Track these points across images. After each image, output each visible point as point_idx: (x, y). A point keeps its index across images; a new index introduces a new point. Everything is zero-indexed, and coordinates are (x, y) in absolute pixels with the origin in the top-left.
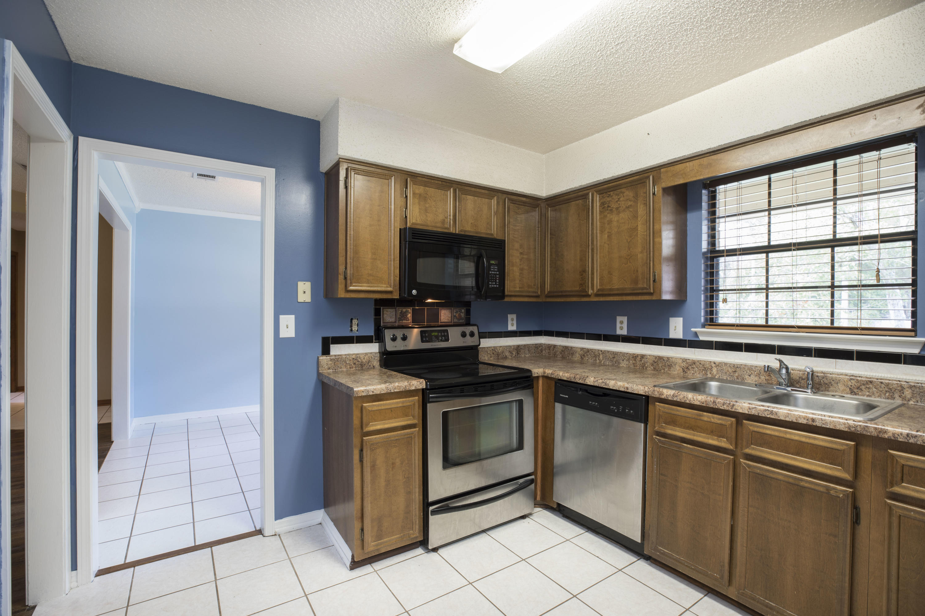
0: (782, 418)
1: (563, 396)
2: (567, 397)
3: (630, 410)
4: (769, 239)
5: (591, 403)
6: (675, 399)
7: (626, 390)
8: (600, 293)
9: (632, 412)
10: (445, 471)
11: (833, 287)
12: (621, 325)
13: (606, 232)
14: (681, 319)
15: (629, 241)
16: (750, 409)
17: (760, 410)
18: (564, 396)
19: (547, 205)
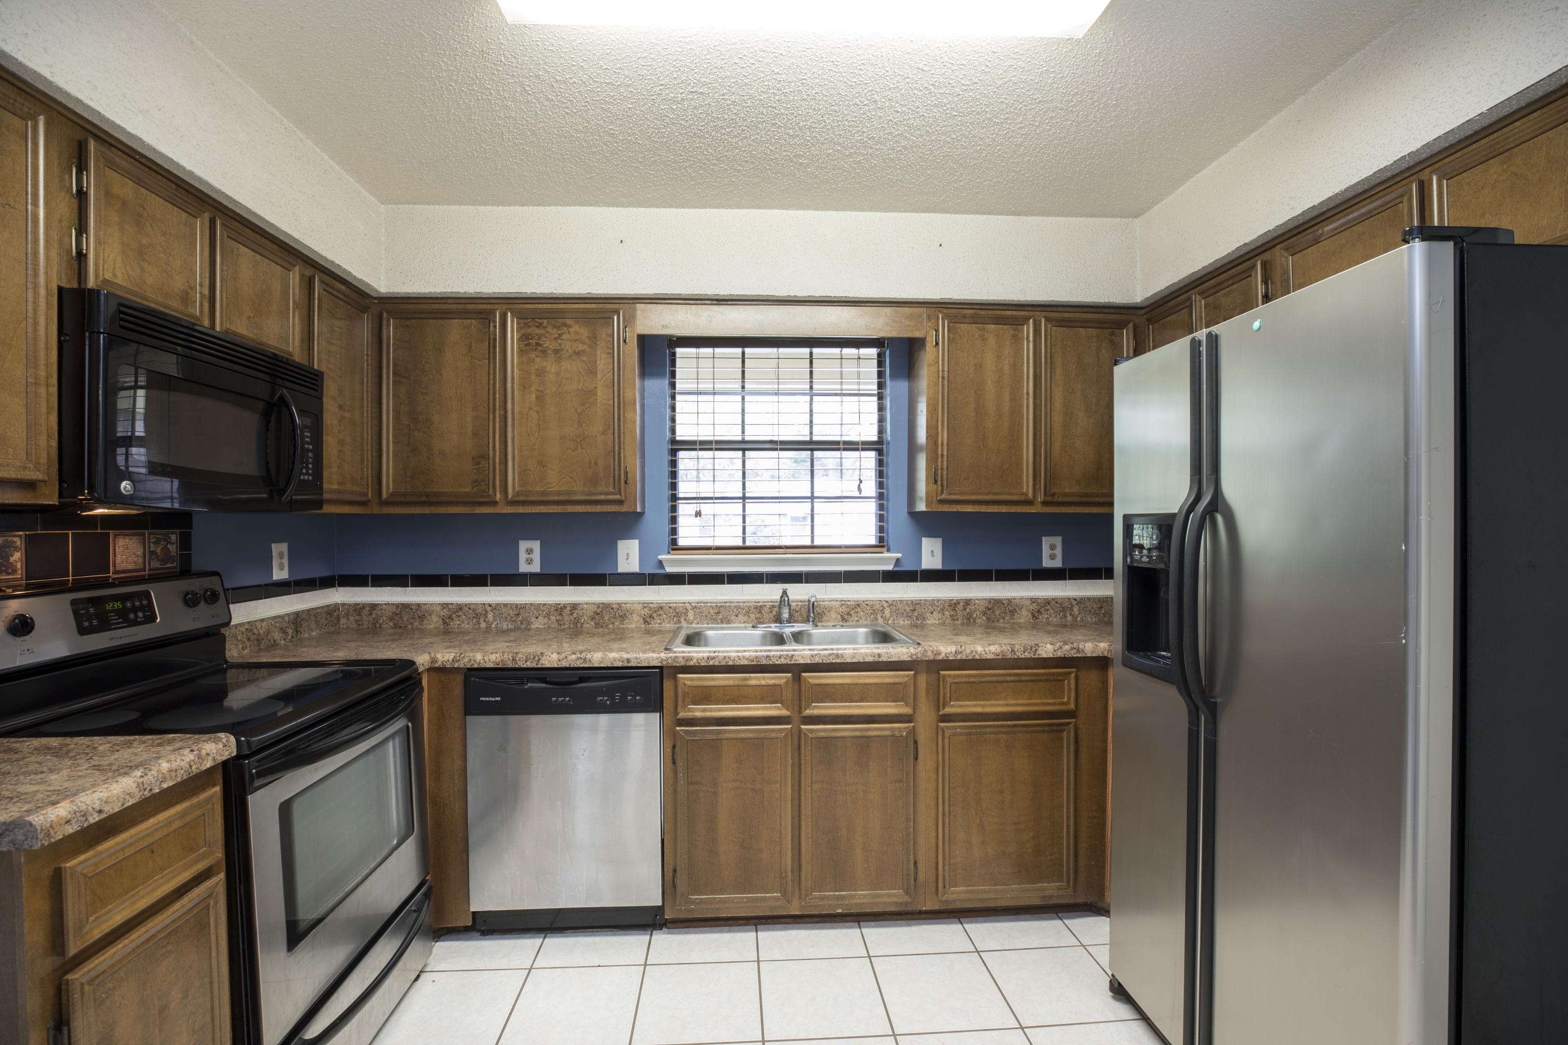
0: (849, 660)
1: (487, 699)
2: (499, 699)
3: (634, 697)
4: (743, 432)
5: (556, 701)
6: (711, 663)
7: (626, 664)
8: (521, 498)
9: (638, 698)
10: (293, 957)
11: (812, 498)
12: (528, 556)
13: (533, 389)
14: (636, 543)
15: (579, 410)
16: (812, 656)
17: (824, 656)
18: (491, 699)
19: (387, 312)
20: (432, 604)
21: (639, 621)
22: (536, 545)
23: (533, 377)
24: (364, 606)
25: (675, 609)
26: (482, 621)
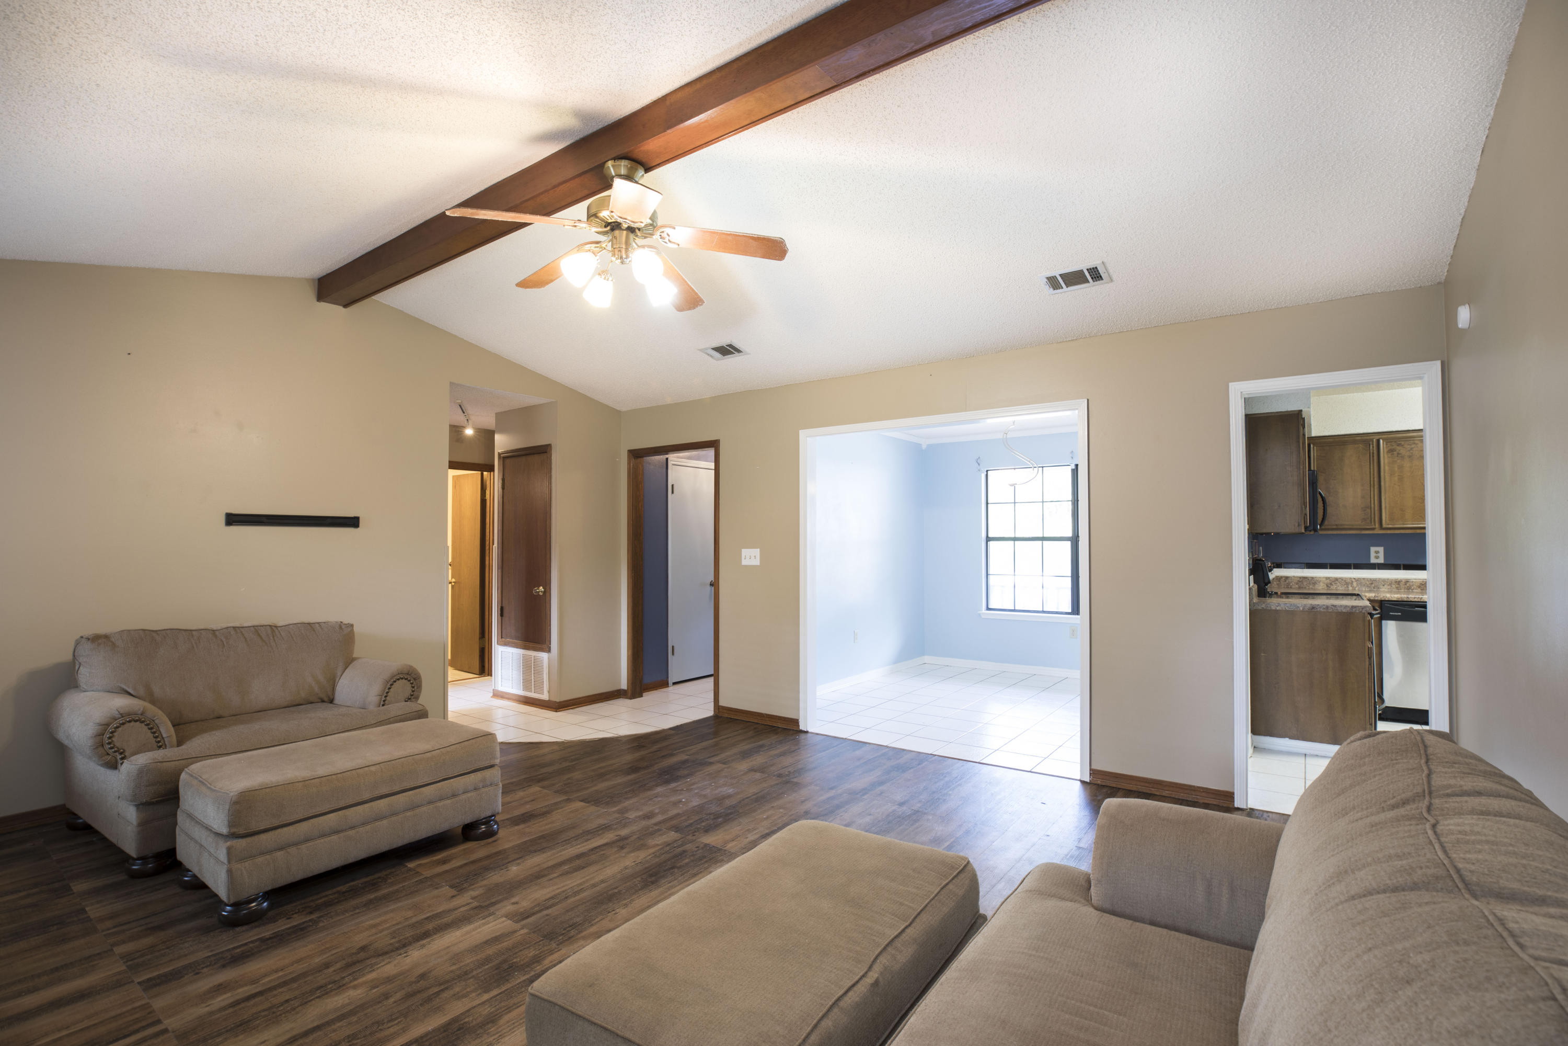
1: (1392, 613)
12: (1376, 555)
19: (1313, 444)
20: (1318, 578)
22: (1381, 549)
23: (1396, 469)
26: (1350, 586)
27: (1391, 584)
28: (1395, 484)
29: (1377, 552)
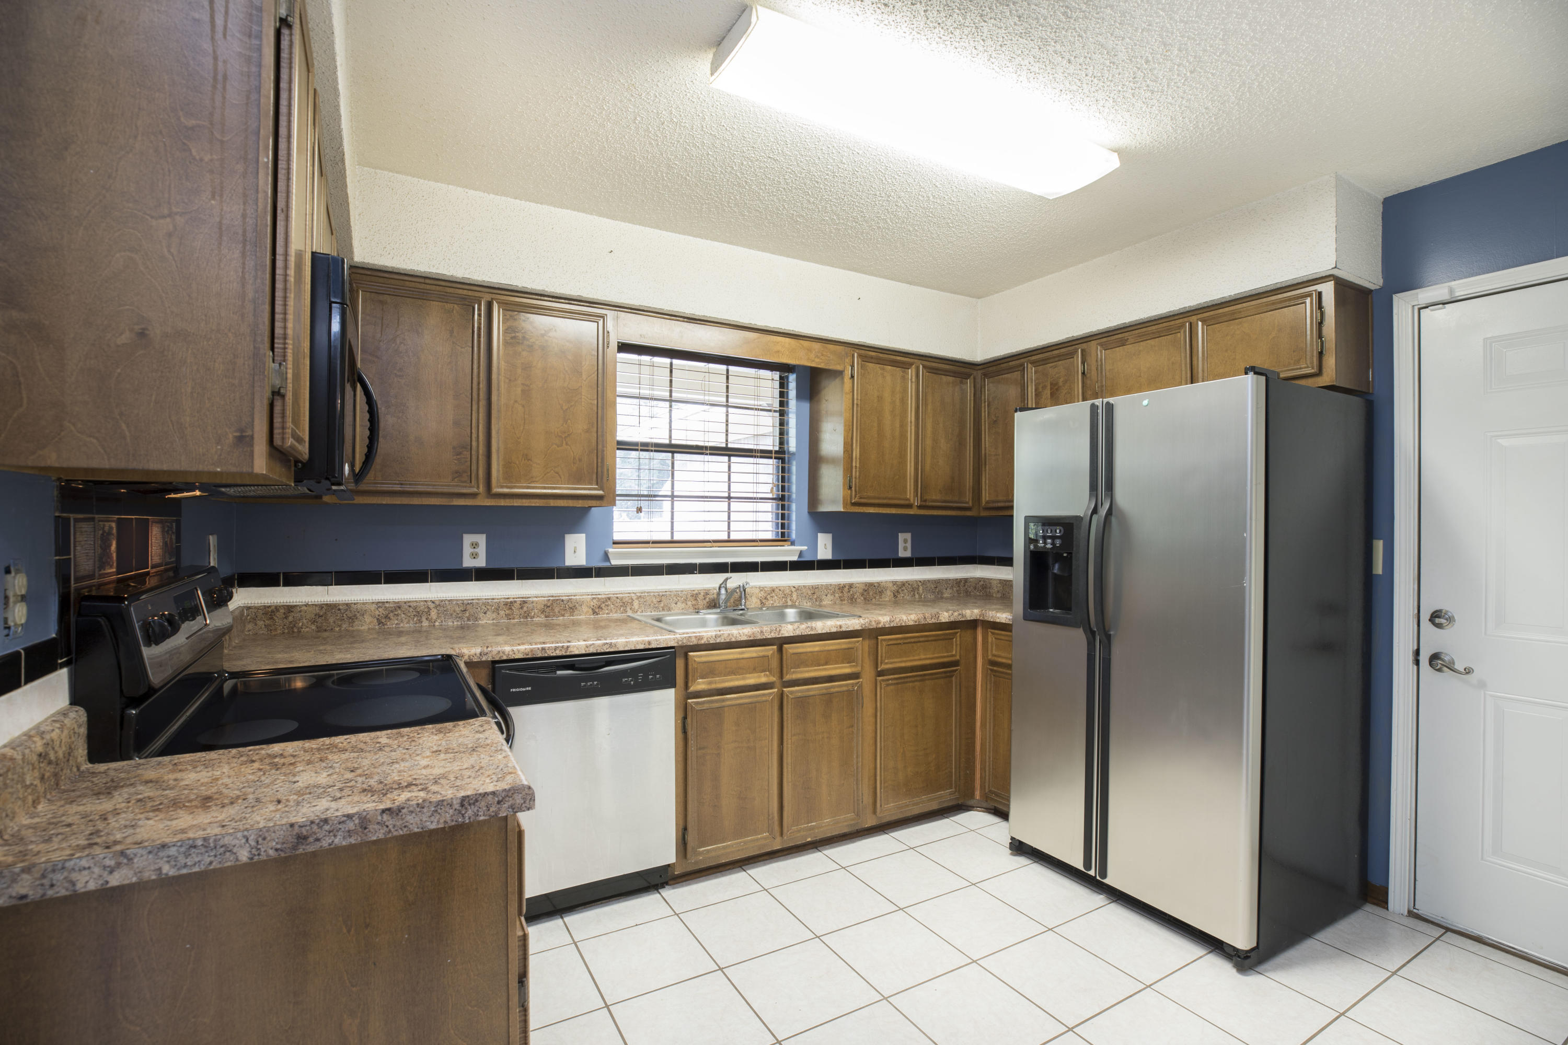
0: (820, 632)
1: (518, 690)
2: (530, 688)
3: (655, 675)
4: (670, 437)
5: (585, 685)
7: (647, 647)
8: (499, 491)
9: (658, 676)
11: (729, 498)
12: (472, 550)
13: (520, 382)
14: (582, 537)
15: (565, 408)
16: (794, 630)
17: (803, 629)
18: (521, 689)
19: (357, 283)
20: (364, 604)
21: (588, 612)
22: (481, 539)
23: (519, 371)
24: (277, 608)
25: (622, 599)
26: (424, 619)
27: (497, 610)
28: (516, 401)
29: (475, 545)
